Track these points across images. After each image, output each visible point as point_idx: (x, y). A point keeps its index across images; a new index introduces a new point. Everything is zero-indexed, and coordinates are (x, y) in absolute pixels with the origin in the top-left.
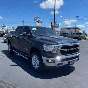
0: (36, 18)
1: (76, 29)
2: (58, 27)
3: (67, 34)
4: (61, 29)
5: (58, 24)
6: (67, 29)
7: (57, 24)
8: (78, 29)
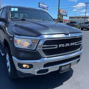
0: (41, 4)
1: (86, 18)
2: (66, 16)
3: (75, 22)
4: (70, 18)
5: (67, 12)
6: (76, 18)
7: (65, 12)
8: (88, 18)
